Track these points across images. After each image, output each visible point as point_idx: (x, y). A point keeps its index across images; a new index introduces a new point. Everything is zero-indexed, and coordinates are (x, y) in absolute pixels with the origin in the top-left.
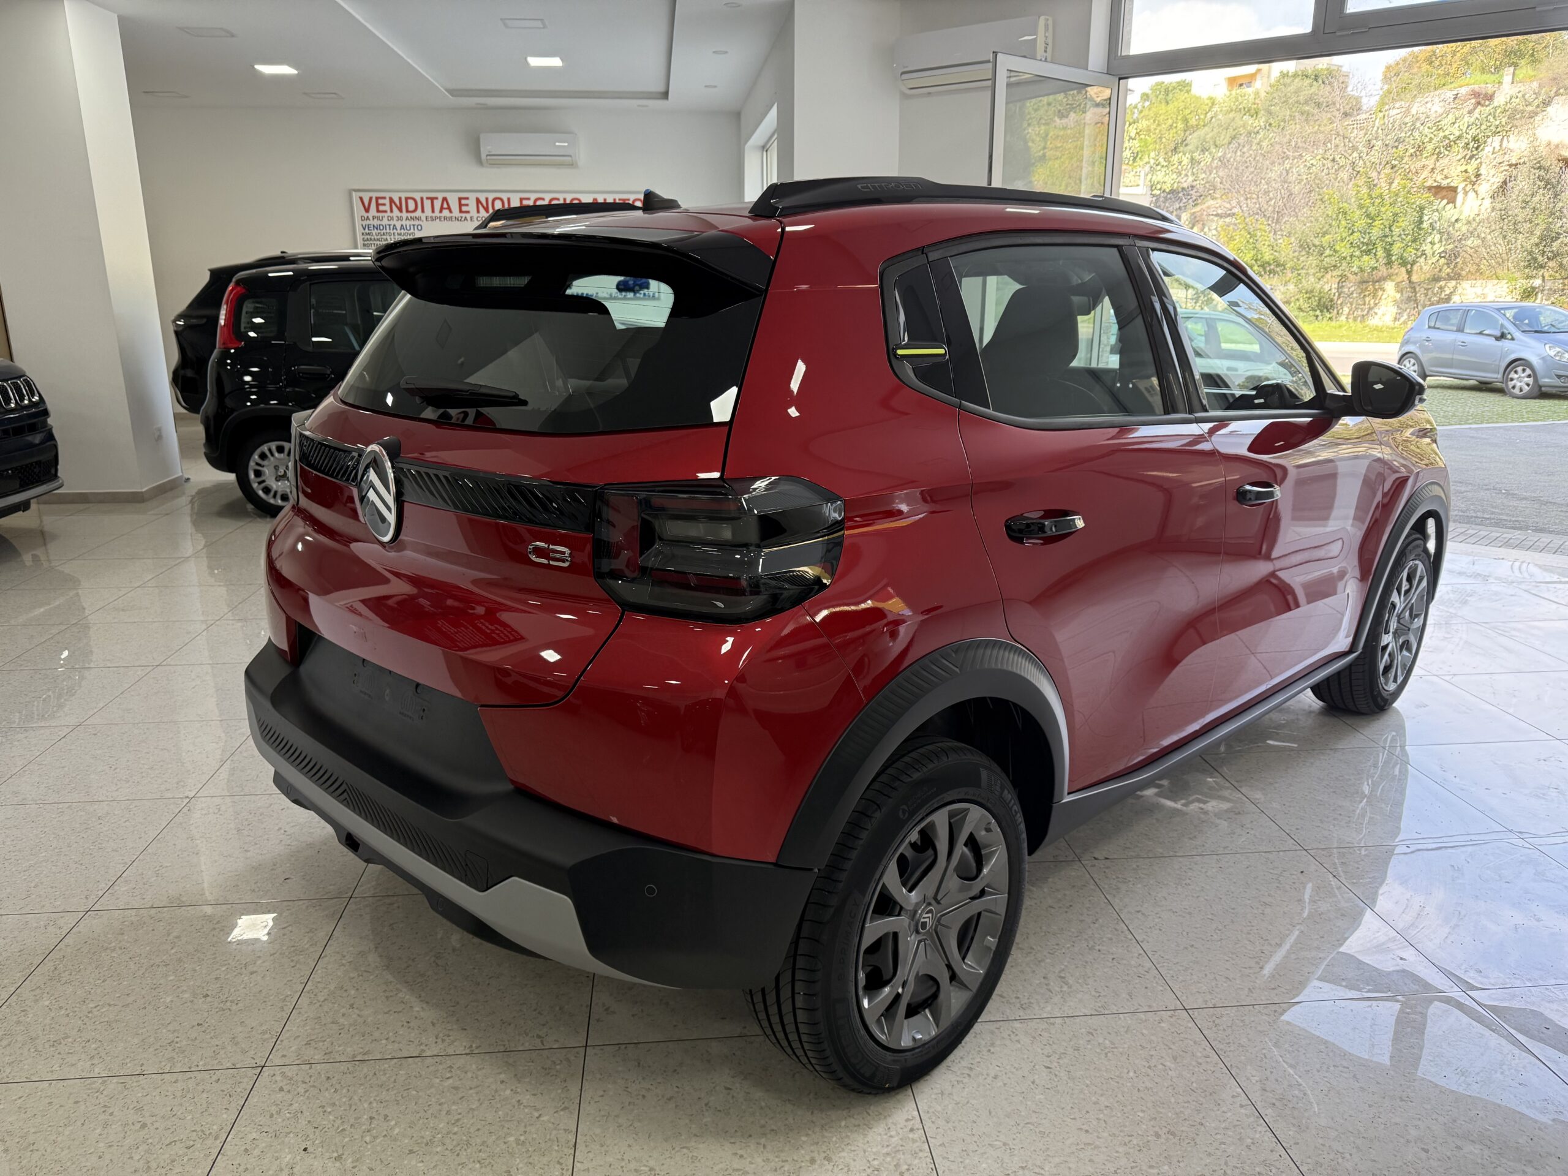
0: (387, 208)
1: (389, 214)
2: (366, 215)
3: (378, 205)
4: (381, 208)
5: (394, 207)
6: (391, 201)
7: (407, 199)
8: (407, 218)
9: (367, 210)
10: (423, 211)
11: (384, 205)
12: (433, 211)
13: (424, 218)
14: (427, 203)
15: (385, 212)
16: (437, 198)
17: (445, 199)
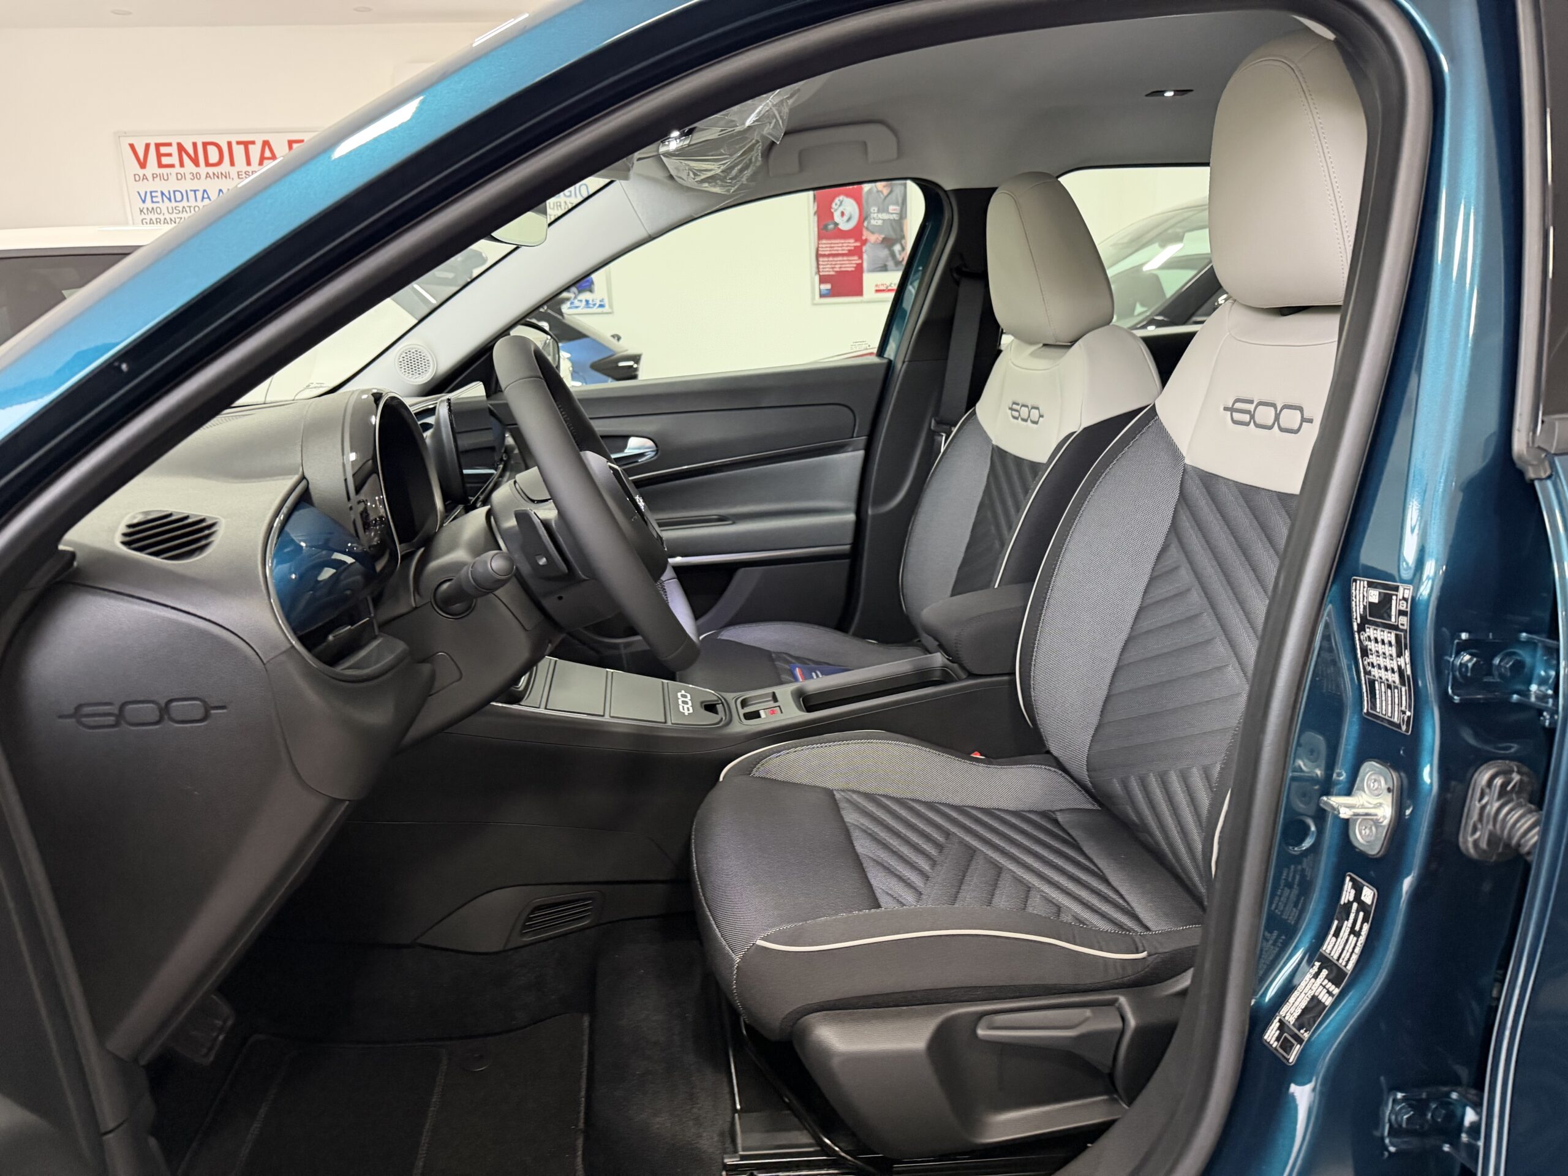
0: (175, 160)
1: (178, 169)
2: (141, 172)
3: (159, 156)
4: (165, 160)
5: (185, 157)
6: (181, 148)
7: (205, 145)
8: (208, 175)
9: (143, 165)
10: (232, 164)
11: (170, 155)
12: (249, 163)
13: (234, 174)
14: (239, 151)
15: (172, 166)
16: (253, 143)
17: (266, 143)
